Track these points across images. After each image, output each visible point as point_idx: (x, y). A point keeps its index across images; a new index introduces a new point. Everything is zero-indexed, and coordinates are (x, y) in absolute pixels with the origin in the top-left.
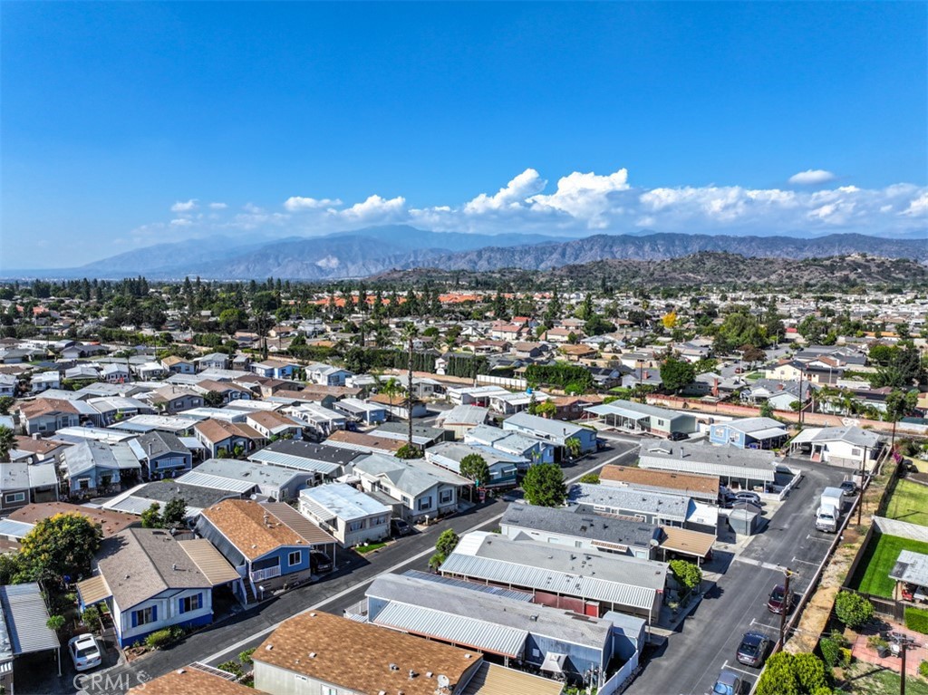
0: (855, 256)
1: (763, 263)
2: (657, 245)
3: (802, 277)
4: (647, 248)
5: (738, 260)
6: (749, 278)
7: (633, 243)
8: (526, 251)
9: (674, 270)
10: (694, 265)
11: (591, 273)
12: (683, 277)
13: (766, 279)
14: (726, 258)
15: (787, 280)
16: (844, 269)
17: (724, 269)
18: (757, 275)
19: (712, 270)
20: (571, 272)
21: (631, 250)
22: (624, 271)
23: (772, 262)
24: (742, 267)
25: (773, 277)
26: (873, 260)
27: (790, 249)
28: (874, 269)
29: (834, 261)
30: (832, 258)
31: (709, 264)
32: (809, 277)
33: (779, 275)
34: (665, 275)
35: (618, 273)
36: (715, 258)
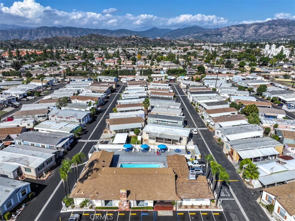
0: (133, 36)
1: (109, 38)
2: (67, 31)
3: (122, 43)
4: (63, 32)
5: (102, 37)
6: (107, 43)
7: (58, 30)
8: (13, 32)
9: (84, 40)
10: (89, 39)
11: (53, 41)
12: (87, 43)
13: (112, 43)
14: (99, 37)
15: (118, 44)
16: (132, 40)
17: (98, 40)
18: (109, 42)
19: (95, 40)
20: (46, 41)
21: (58, 33)
22: (65, 40)
23: (111, 38)
24: (103, 39)
25: (114, 42)
26: (138, 37)
27: (109, 34)
28: (139, 40)
29: (129, 38)
30: (128, 37)
31: (94, 38)
32: (124, 43)
33: (116, 42)
34: (81, 42)
35: (63, 41)
36: (95, 36)
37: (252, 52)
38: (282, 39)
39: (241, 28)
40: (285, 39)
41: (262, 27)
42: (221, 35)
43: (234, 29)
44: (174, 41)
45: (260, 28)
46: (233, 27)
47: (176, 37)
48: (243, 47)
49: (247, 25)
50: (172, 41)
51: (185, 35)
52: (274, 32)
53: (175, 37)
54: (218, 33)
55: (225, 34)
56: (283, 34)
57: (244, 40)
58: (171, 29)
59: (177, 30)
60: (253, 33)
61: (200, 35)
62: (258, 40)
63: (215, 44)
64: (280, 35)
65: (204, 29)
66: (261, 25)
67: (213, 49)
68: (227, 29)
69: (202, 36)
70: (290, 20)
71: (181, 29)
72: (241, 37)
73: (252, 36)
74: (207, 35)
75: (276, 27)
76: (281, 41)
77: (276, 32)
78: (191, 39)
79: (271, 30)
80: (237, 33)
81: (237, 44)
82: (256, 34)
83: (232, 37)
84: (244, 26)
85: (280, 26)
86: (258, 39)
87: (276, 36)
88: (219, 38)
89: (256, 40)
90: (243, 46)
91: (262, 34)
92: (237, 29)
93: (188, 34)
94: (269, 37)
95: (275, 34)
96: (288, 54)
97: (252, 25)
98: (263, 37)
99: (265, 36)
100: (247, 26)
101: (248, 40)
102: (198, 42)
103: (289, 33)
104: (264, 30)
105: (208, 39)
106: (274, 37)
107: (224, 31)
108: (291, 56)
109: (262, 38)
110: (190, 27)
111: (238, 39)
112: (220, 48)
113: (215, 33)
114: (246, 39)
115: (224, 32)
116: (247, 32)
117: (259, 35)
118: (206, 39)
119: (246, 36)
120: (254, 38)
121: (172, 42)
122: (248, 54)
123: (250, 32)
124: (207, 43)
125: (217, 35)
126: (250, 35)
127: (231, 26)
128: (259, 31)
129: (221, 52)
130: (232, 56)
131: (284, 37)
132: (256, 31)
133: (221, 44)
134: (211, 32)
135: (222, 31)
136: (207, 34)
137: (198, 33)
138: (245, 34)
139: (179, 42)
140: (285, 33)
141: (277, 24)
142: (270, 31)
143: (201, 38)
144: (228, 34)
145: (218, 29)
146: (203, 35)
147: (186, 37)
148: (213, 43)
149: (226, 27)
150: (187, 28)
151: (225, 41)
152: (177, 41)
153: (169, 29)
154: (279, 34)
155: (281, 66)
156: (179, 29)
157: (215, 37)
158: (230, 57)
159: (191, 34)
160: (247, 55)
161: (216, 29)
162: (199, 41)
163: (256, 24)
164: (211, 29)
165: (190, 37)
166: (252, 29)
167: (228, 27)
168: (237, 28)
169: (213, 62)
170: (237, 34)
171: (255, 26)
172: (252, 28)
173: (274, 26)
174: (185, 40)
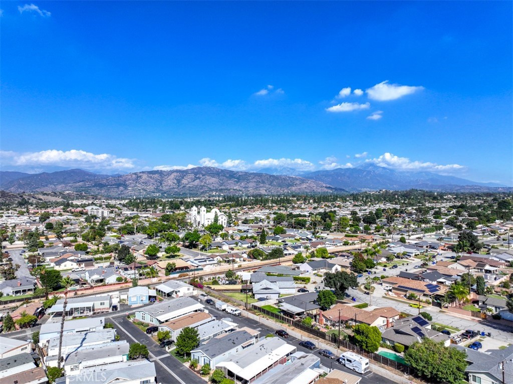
37: (172, 220)
38: (214, 193)
39: (156, 176)
40: (217, 193)
41: (185, 175)
42: (126, 186)
43: (145, 176)
44: (29, 195)
45: (183, 178)
46: (144, 174)
47: (38, 188)
48: (159, 207)
49: (164, 171)
50: (25, 195)
51: (57, 185)
52: (202, 184)
53: (36, 188)
54: (119, 182)
55: (132, 185)
56: (213, 186)
57: (162, 194)
58: (27, 172)
59: (40, 175)
60: (174, 185)
61: (87, 186)
62: (183, 194)
63: (112, 202)
64: (210, 188)
65: (95, 176)
66: (183, 173)
67: (106, 213)
68: (134, 176)
69: (90, 187)
70: (219, 169)
71: (47, 174)
72: (157, 190)
73: (173, 188)
74: (101, 186)
75: (204, 177)
76: (213, 196)
77: (205, 183)
78: (67, 192)
79: (198, 180)
80: (151, 183)
81: (151, 202)
82: (178, 186)
83: (143, 189)
84: (160, 173)
85: (209, 176)
86: (183, 192)
87: (206, 189)
88: (122, 191)
89: (180, 194)
90: (160, 205)
91: (188, 186)
92: (151, 177)
93: (63, 183)
94: (197, 191)
95: (204, 186)
96: (226, 221)
97: (172, 173)
98: (189, 190)
99: (191, 189)
100: (165, 174)
101: (168, 194)
102: (82, 197)
103: (221, 186)
104: (190, 180)
105: (103, 192)
106: (203, 190)
107: (129, 180)
108: (230, 224)
109: (188, 192)
110: (67, 171)
111: (154, 192)
112: (121, 210)
113: (114, 182)
114: (165, 193)
115: (130, 182)
116: (165, 183)
117: (184, 187)
118: (100, 191)
119: (165, 189)
120: (176, 192)
121: (26, 198)
122: (165, 223)
123: (170, 182)
124: (100, 199)
125: (118, 185)
126: (171, 187)
127: (140, 173)
128: (183, 182)
129: (120, 218)
130: (138, 229)
131: (216, 190)
132: (179, 181)
133: (123, 202)
134: (107, 180)
135: (127, 180)
136: (101, 184)
137: (83, 181)
138: (163, 185)
139: (41, 197)
140: (217, 186)
141: (204, 172)
142: (197, 182)
143: (89, 191)
144: (137, 184)
145: (120, 176)
146: (93, 185)
147: (59, 188)
148: (111, 199)
149: (133, 174)
150: (61, 172)
151: (133, 194)
152: (37, 196)
153: (22, 172)
154: (209, 186)
155: (218, 247)
156: (43, 173)
157: (115, 189)
158: (135, 232)
159: (70, 183)
160: (163, 225)
161: (117, 176)
162: (85, 196)
163: (177, 171)
164: (108, 176)
165: (68, 188)
166: (172, 178)
167: (135, 174)
168: (149, 175)
169: (96, 247)
170: (151, 185)
171: (175, 174)
172: (172, 176)
173: (201, 176)
174: (56, 194)
